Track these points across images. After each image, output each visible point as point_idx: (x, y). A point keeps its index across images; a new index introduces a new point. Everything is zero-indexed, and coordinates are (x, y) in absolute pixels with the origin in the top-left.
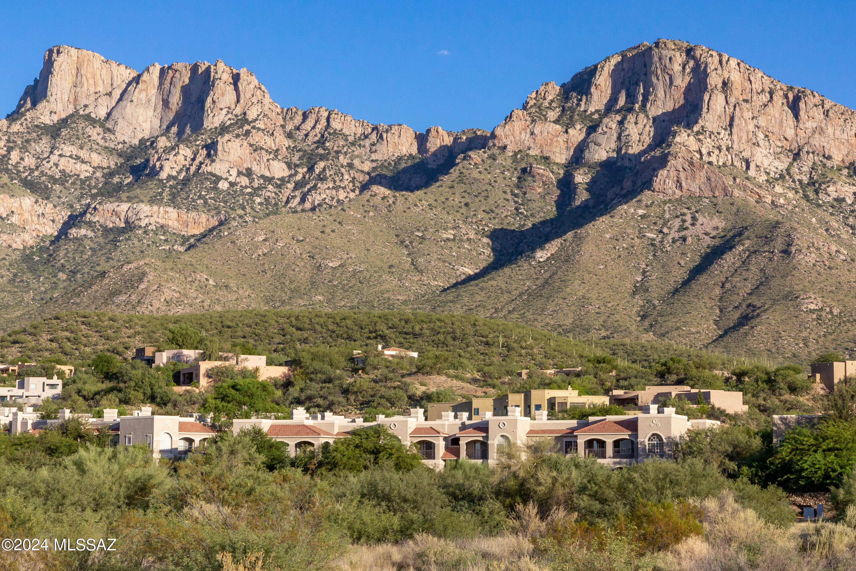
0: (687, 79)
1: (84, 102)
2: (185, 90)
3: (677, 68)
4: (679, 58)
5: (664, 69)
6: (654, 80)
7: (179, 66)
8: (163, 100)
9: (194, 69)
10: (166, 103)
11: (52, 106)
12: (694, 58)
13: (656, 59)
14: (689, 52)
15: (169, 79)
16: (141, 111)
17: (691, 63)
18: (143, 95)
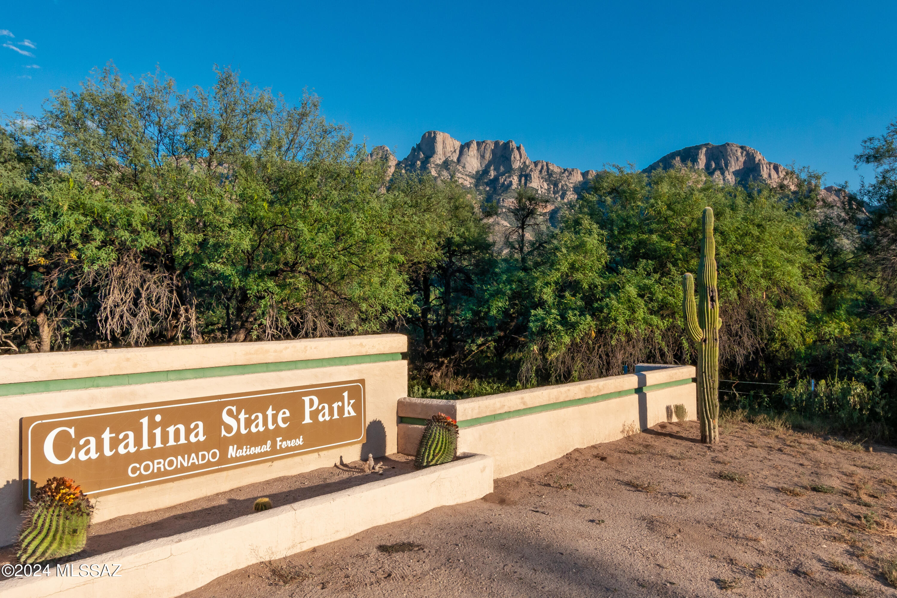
0: (744, 158)
1: (449, 155)
2: (493, 151)
3: (739, 154)
4: (740, 151)
5: (734, 154)
6: (729, 158)
7: (489, 141)
8: (481, 156)
9: (496, 143)
10: (483, 157)
11: (439, 156)
12: (745, 150)
13: (729, 150)
14: (742, 148)
15: (483, 147)
16: (473, 159)
17: (745, 153)
18: (472, 153)
